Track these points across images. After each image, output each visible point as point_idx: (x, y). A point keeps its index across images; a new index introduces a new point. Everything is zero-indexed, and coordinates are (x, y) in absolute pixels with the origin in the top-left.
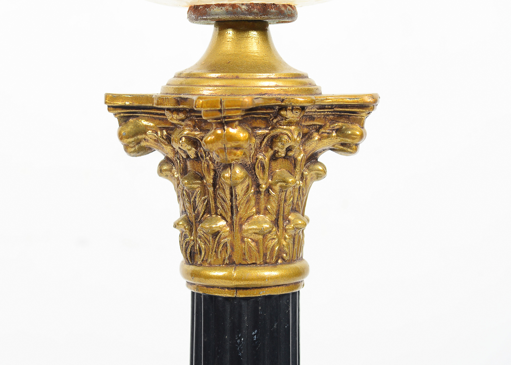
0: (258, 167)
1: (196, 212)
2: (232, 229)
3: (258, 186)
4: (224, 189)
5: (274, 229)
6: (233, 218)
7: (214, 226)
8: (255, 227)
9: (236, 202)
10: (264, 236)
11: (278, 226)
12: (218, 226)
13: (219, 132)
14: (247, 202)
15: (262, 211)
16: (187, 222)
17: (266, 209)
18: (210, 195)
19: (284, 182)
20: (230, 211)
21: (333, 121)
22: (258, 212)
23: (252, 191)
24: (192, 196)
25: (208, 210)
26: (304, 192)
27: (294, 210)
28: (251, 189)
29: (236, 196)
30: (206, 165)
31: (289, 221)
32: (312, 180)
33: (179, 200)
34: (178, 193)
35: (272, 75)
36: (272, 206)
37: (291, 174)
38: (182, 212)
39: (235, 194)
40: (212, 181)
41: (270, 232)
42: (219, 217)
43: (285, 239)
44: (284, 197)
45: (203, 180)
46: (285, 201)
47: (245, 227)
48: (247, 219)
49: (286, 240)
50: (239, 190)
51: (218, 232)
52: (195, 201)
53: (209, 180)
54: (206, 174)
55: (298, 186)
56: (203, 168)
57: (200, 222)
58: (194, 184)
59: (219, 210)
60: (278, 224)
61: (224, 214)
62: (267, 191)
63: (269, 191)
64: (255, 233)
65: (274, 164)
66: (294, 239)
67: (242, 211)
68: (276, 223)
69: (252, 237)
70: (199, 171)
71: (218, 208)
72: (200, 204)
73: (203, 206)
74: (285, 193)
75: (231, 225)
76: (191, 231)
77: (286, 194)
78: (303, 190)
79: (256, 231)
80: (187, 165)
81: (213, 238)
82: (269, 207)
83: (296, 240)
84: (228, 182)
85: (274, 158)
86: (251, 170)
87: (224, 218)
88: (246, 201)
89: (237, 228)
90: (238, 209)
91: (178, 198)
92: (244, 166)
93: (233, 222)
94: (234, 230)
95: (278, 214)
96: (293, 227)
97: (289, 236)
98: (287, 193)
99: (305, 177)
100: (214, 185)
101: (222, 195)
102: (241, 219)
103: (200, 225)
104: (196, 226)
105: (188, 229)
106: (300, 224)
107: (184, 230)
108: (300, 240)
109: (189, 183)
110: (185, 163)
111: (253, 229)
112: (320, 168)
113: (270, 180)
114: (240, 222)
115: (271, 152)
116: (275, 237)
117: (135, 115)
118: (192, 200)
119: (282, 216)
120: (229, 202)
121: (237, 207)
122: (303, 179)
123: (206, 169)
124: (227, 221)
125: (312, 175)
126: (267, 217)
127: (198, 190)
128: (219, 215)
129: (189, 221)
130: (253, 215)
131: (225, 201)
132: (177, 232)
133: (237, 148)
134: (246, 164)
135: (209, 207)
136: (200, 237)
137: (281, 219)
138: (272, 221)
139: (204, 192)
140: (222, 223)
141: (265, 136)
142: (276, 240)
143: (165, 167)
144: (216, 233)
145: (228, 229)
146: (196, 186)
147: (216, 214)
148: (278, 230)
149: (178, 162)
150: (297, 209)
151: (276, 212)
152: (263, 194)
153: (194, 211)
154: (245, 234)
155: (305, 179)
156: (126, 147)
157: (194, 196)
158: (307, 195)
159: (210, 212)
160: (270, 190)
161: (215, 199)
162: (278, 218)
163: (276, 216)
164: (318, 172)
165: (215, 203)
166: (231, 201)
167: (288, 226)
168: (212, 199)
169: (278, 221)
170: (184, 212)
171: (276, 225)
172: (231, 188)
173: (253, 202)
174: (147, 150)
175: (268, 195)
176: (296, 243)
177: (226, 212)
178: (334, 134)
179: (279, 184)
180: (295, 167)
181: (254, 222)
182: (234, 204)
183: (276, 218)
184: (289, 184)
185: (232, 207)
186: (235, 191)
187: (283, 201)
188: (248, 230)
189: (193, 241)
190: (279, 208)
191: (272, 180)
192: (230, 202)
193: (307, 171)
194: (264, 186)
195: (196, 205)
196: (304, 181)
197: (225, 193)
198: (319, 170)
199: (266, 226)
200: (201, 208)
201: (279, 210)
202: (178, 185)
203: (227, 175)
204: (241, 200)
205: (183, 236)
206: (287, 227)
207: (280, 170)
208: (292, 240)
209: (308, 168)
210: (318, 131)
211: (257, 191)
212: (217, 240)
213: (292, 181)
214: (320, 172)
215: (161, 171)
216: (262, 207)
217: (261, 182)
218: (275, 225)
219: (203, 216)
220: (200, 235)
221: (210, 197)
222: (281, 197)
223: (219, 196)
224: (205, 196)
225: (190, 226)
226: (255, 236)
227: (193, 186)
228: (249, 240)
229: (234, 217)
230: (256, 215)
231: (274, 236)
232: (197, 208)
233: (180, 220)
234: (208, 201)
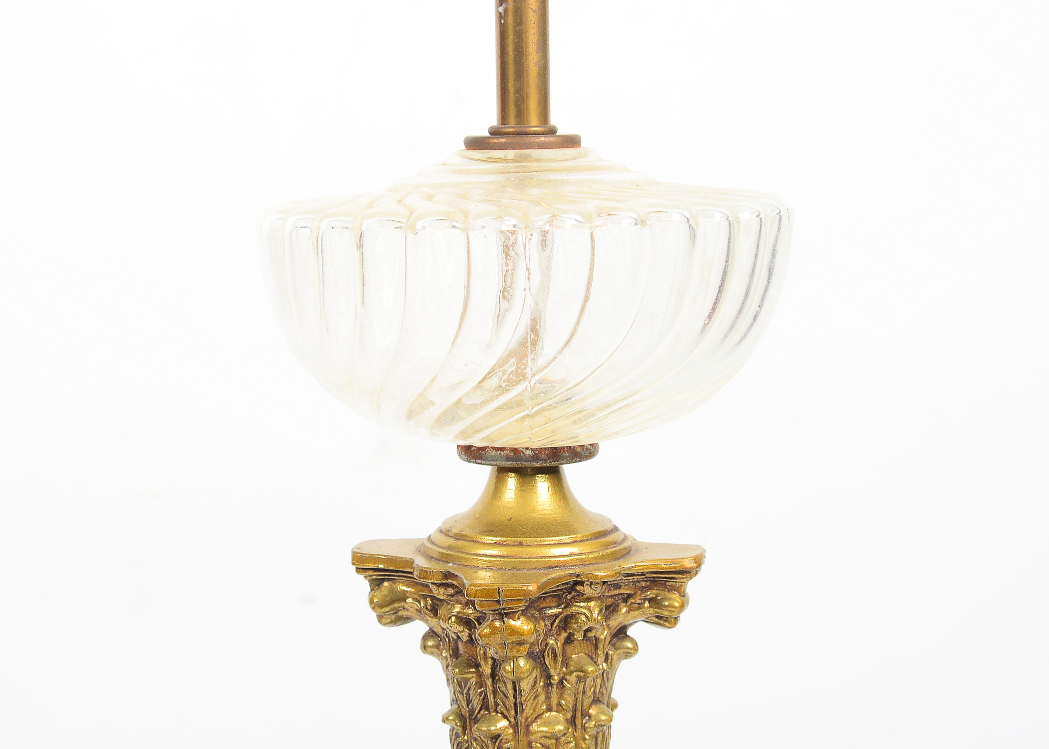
0: (548, 655)
1: (470, 707)
2: (516, 732)
3: (549, 677)
4: (505, 683)
5: (570, 730)
6: (517, 717)
7: (493, 728)
8: (545, 729)
9: (521, 699)
10: (557, 739)
11: (575, 725)
12: (498, 727)
13: (497, 624)
14: (535, 697)
15: (554, 708)
16: (459, 717)
17: (559, 704)
18: (488, 688)
19: (582, 671)
20: (513, 709)
21: (644, 589)
22: (549, 709)
23: (542, 684)
24: (465, 687)
25: (485, 706)
26: (610, 676)
27: (596, 701)
28: (540, 682)
29: (521, 692)
30: (482, 652)
31: (590, 716)
32: (620, 659)
33: (448, 685)
34: (447, 675)
35: (566, 539)
36: (568, 701)
37: (592, 658)
38: (453, 700)
39: (519, 689)
40: (490, 671)
41: (565, 734)
42: (499, 715)
43: (584, 739)
44: (582, 689)
45: (479, 668)
46: (584, 692)
47: (534, 727)
48: (535, 719)
49: (586, 742)
50: (525, 685)
51: (499, 735)
52: (468, 694)
53: (487, 669)
54: (482, 663)
55: (601, 672)
56: (478, 654)
57: (476, 721)
58: (467, 673)
59: (500, 707)
60: (575, 722)
61: (505, 712)
62: (561, 682)
63: (562, 683)
64: (545, 737)
65: (569, 649)
66: (596, 738)
67: (528, 708)
68: (572, 722)
69: (542, 741)
70: (474, 657)
71: (498, 705)
72: (475, 697)
73: (479, 701)
74: (583, 684)
75: (515, 726)
76: (464, 728)
77: (585, 684)
78: (608, 673)
79: (547, 735)
80: (458, 646)
81: (492, 741)
82: (563, 702)
83: (600, 739)
84: (510, 676)
85: (569, 640)
86: (539, 658)
87: (505, 717)
88: (533, 697)
89: (522, 730)
90: (524, 708)
91: (447, 681)
92: (530, 655)
93: (517, 723)
94: (518, 733)
95: (575, 710)
96: (595, 725)
97: (590, 736)
98: (587, 683)
99: (610, 658)
100: (493, 675)
101: (504, 689)
102: (527, 718)
103: (476, 726)
104: (470, 724)
105: (459, 726)
106: (603, 720)
107: (455, 727)
108: (604, 738)
109: (460, 673)
110: (455, 642)
111: (543, 731)
112: (630, 645)
113: (564, 669)
114: (527, 723)
115: (564, 635)
116: (572, 739)
117: (390, 577)
118: (465, 691)
119: (580, 712)
120: (511, 698)
121: (522, 704)
122: (608, 660)
123: (482, 657)
124: (510, 722)
125: (619, 654)
126: (561, 715)
127: (473, 681)
128: (499, 713)
129: (462, 715)
130: (543, 714)
131: (506, 697)
132: (447, 728)
133: (520, 643)
134: (532, 652)
135: (487, 702)
136: (475, 740)
137: (579, 715)
138: (567, 720)
139: (480, 684)
140: (504, 723)
141: (556, 616)
142: (573, 744)
143: (430, 643)
144: (496, 736)
145: (511, 731)
146: (469, 676)
147: (496, 711)
148: (575, 730)
149: (447, 640)
150: (600, 699)
151: (573, 708)
152: (555, 687)
153: (468, 705)
154: (533, 738)
155: (610, 661)
156: (380, 618)
157: (467, 688)
158: (614, 678)
159: (487, 709)
160: (564, 681)
161: (495, 692)
162: (575, 714)
163: (573, 712)
164: (626, 650)
165: (494, 698)
166: (515, 697)
167: (588, 723)
168: (490, 693)
169: (575, 718)
170: (455, 701)
171: (573, 724)
172: (514, 683)
173: (542, 697)
174: (407, 619)
175: (562, 688)
176: (599, 743)
177: (508, 710)
178: (647, 604)
179: (575, 674)
180: (596, 648)
181: (544, 722)
182: (518, 701)
183: (572, 715)
184: (589, 675)
185: (515, 704)
186: (519, 685)
187: (581, 694)
188: (536, 732)
189: (467, 742)
190: (576, 702)
191: (566, 668)
192: (513, 698)
193: (613, 649)
194: (556, 678)
195: (471, 699)
196: (609, 663)
197: (506, 688)
198: (628, 648)
199: (560, 727)
200: (476, 703)
201: (576, 705)
202: (447, 667)
203: (508, 668)
204: (526, 696)
205: (454, 736)
206: (587, 725)
207: (576, 655)
208: (594, 740)
209: (614, 645)
210: (625, 600)
211: (547, 683)
212: (497, 744)
213: (592, 671)
214: (630, 651)
215: (425, 647)
216: (554, 700)
217: (552, 672)
218: (571, 724)
219: (479, 713)
220: (475, 736)
221: (488, 690)
222: (578, 689)
223: (500, 690)
224: (481, 688)
225: (464, 723)
226: (545, 740)
227: (465, 676)
228: (539, 745)
229: (519, 717)
230: (547, 713)
231: (569, 739)
232: (471, 701)
233: (450, 714)
234: (485, 694)
